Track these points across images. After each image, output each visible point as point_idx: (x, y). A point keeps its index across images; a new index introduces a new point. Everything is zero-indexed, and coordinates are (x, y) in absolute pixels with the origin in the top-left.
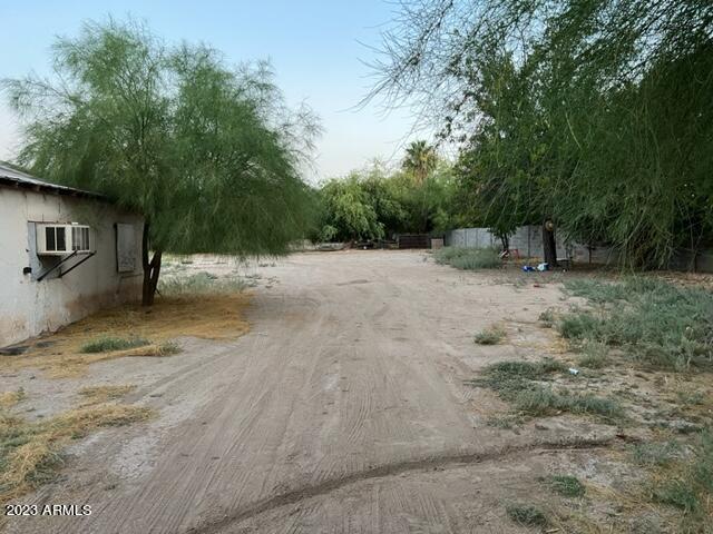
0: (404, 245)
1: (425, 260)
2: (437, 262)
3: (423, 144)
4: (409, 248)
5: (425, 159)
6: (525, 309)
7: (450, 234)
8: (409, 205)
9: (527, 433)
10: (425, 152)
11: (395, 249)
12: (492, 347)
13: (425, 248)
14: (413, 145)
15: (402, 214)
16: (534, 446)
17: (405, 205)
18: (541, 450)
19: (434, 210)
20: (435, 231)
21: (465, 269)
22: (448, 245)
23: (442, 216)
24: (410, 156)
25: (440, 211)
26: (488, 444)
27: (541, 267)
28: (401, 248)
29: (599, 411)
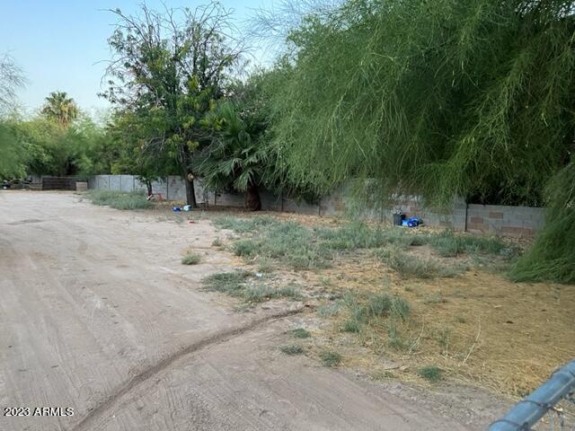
0: (47, 186)
1: (81, 201)
2: (94, 203)
3: (64, 95)
4: (53, 189)
5: (67, 110)
6: (197, 239)
7: (94, 178)
8: (52, 149)
9: (259, 312)
10: (66, 103)
11: (39, 190)
12: (196, 266)
13: (69, 189)
14: (54, 95)
15: (46, 158)
16: (267, 319)
17: (49, 150)
18: (272, 320)
19: (78, 156)
20: (80, 175)
21: (125, 209)
22: (93, 188)
23: (86, 163)
24: (50, 105)
25: (84, 157)
26: (242, 322)
27: (186, 208)
28: (43, 189)
29: (289, 295)
